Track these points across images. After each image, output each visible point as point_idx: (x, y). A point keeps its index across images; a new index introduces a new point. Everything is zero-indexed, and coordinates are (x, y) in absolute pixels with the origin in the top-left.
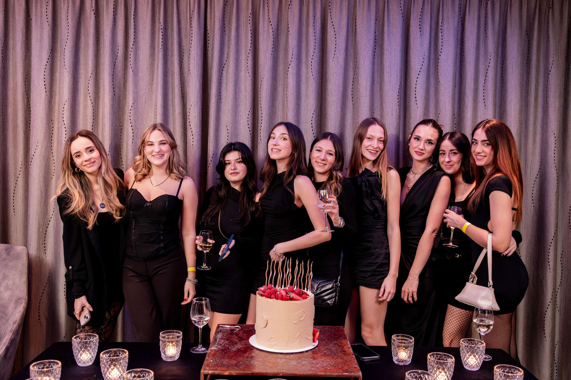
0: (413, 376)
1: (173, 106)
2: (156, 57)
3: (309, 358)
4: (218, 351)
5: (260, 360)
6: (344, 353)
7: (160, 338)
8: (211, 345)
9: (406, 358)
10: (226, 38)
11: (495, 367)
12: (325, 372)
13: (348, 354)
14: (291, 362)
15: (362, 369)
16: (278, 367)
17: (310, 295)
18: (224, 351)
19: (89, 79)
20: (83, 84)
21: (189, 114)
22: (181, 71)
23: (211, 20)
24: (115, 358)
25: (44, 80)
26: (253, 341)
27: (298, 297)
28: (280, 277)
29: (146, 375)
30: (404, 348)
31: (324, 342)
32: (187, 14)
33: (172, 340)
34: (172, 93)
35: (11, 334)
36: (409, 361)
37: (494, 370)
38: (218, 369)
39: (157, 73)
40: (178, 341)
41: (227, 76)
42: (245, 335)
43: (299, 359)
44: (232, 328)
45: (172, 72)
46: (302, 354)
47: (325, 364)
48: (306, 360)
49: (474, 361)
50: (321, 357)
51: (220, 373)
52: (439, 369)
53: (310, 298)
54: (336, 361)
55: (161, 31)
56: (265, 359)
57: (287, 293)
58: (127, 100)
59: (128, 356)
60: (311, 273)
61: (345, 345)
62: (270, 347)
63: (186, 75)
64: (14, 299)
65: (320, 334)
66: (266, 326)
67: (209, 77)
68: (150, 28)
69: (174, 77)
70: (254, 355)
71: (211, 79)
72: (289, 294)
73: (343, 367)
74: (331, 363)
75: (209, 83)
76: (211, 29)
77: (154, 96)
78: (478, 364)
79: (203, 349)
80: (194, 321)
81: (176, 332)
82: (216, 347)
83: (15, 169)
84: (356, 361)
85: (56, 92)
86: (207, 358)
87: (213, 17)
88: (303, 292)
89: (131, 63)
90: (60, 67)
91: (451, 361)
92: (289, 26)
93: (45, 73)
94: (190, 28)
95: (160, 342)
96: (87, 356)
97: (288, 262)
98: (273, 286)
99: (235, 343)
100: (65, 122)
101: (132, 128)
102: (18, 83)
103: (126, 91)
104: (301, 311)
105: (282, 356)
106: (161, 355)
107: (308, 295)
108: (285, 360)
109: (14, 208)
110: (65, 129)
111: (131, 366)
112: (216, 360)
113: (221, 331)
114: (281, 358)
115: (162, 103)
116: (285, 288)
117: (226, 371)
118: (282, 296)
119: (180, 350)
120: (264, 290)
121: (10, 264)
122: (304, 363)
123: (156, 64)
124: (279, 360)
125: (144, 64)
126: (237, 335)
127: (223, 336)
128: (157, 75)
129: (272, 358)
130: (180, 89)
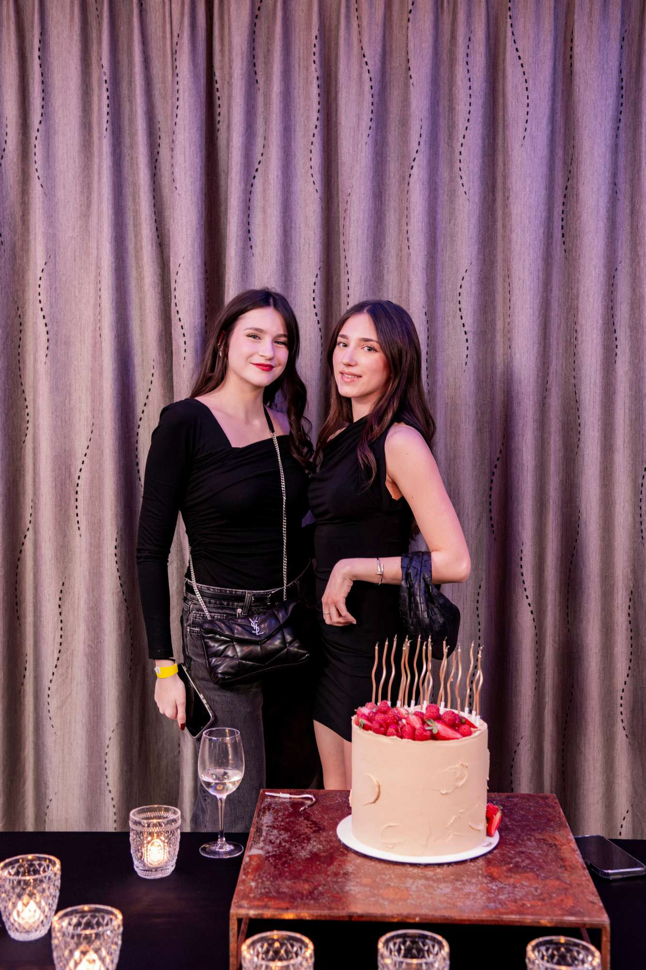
1: (139, 267)
2: (95, 152)
3: (480, 878)
4: (267, 858)
5: (365, 881)
6: (561, 863)
7: (131, 824)
8: (249, 843)
10: (260, 99)
12: (520, 912)
13: (573, 869)
14: (438, 887)
15: (609, 907)
16: (409, 901)
17: (477, 724)
18: (278, 859)
21: (176, 285)
22: (154, 182)
23: (223, 56)
24: (29, 877)
26: (346, 832)
27: (450, 732)
28: (405, 682)
29: (103, 921)
31: (513, 835)
32: (165, 44)
33: (158, 829)
34: (136, 236)
38: (270, 903)
39: (99, 187)
41: (264, 191)
42: (326, 817)
43: (457, 880)
44: (296, 801)
45: (135, 184)
46: (461, 867)
47: (519, 893)
48: (474, 881)
50: (509, 874)
51: (274, 915)
53: (476, 733)
54: (546, 885)
55: (105, 86)
56: (377, 880)
57: (424, 723)
58: (32, 254)
59: (59, 873)
60: (479, 673)
61: (564, 844)
62: (387, 849)
63: (166, 192)
65: (502, 817)
66: (377, 799)
67: (222, 197)
68: (80, 81)
69: (139, 198)
70: (350, 868)
71: (226, 199)
72: (428, 725)
73: (562, 901)
74: (533, 889)
75: (223, 208)
76: (223, 79)
77: (93, 244)
79: (228, 848)
81: (167, 810)
82: (262, 848)
84: (592, 886)
86: (242, 877)
87: (227, 48)
88: (460, 717)
89: (36, 166)
92: (410, 65)
94: (173, 76)
97: (424, 647)
98: (389, 703)
99: (304, 839)
101: (45, 321)
103: (29, 232)
104: (457, 766)
105: (416, 871)
107: (474, 727)
108: (423, 881)
112: (263, 882)
113: (269, 807)
114: (413, 877)
115: (113, 260)
116: (418, 708)
117: (289, 911)
118: (414, 729)
120: (369, 714)
122: (468, 889)
123: (96, 167)
124: (409, 882)
125: (67, 167)
126: (307, 818)
127: (276, 819)
128: (99, 193)
129: (393, 876)
130: (154, 224)
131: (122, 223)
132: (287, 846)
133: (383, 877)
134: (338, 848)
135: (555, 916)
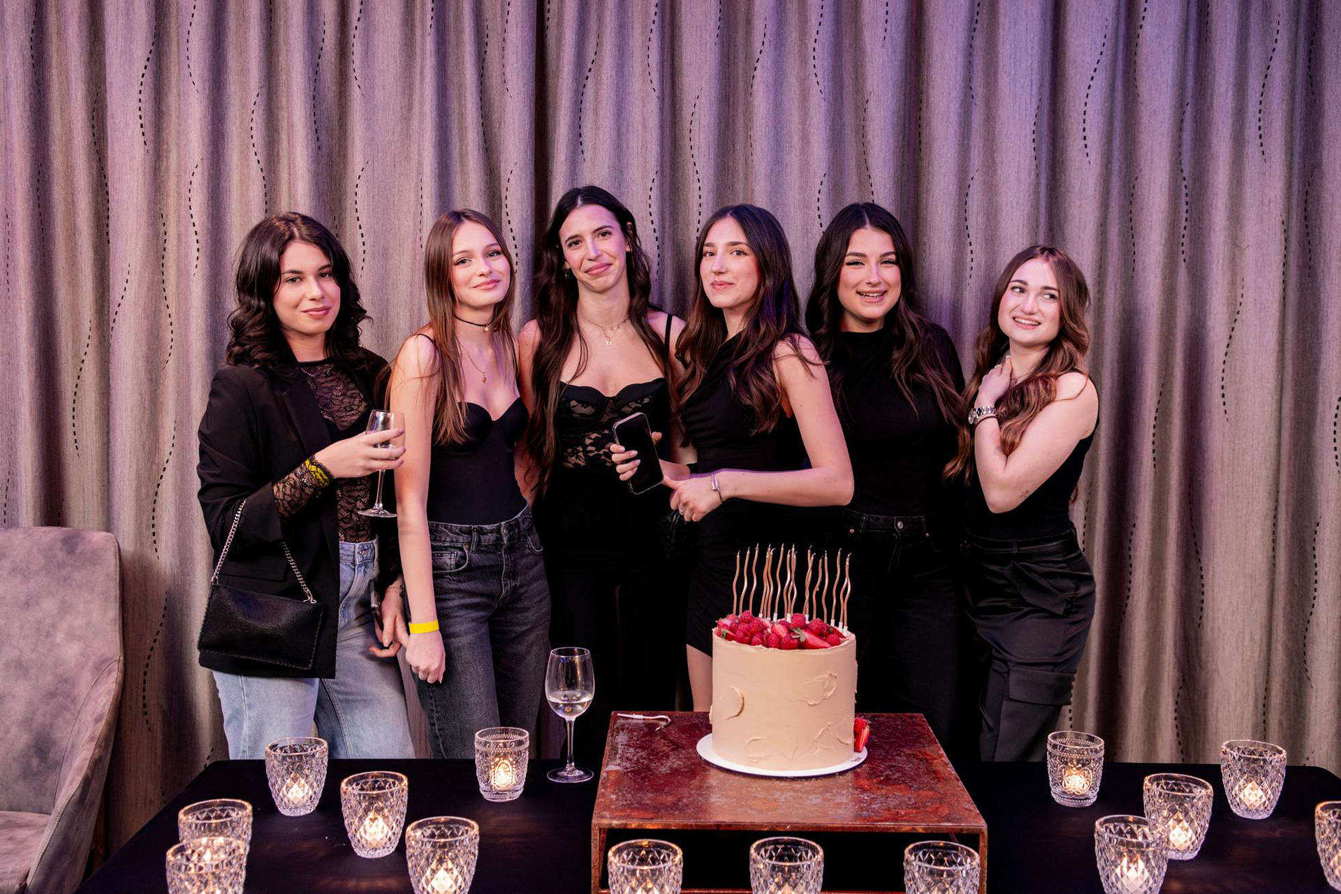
0: (1113, 830)
1: (464, 173)
2: (418, 50)
3: (850, 790)
4: (625, 774)
5: (731, 793)
6: (935, 776)
7: (476, 745)
8: (605, 761)
9: (1086, 790)
11: (1318, 808)
12: (896, 820)
13: (947, 780)
14: (808, 799)
16: (778, 811)
17: (845, 634)
18: (639, 774)
19: (253, 107)
20: (238, 123)
21: (507, 193)
22: (481, 84)
24: (375, 792)
25: (140, 113)
26: (706, 748)
27: (818, 641)
28: (767, 592)
29: (458, 832)
30: (1080, 765)
31: (881, 751)
33: (505, 750)
34: (461, 141)
35: (93, 745)
36: (1093, 797)
37: (1316, 815)
38: (633, 815)
39: (422, 88)
40: (519, 754)
41: (597, 91)
42: (684, 736)
43: (827, 792)
44: (650, 722)
45: (461, 86)
46: (831, 780)
47: (892, 803)
48: (845, 792)
49: (1259, 796)
50: (880, 786)
51: (638, 825)
52: (1174, 811)
53: (845, 643)
54: (919, 795)
56: (744, 792)
57: (790, 631)
58: (348, 159)
59: (406, 789)
60: (847, 581)
61: (936, 759)
62: (751, 764)
63: (495, 93)
64: (90, 664)
65: (871, 733)
66: (741, 713)
67: (550, 99)
69: (465, 100)
70: (712, 782)
72: (795, 634)
73: (937, 808)
74: (906, 799)
75: (551, 111)
77: (414, 149)
78: (1267, 803)
79: (578, 773)
80: (553, 703)
81: (514, 733)
82: (619, 765)
83: (76, 341)
84: (967, 795)
85: (170, 143)
86: (601, 790)
88: (828, 629)
89: (355, 66)
90: (179, 80)
91: (1203, 794)
93: (140, 96)
95: (477, 756)
96: (303, 791)
97: (788, 556)
98: (752, 614)
99: (663, 756)
100: (195, 220)
101: (360, 232)
102: (75, 122)
103: (347, 137)
104: (826, 676)
105: (783, 784)
106: (478, 787)
107: (843, 637)
108: (792, 793)
109: (75, 437)
110: (196, 237)
111: (415, 813)
112: (623, 795)
113: (622, 728)
114: (782, 790)
115: (436, 166)
116: (783, 619)
117: (654, 821)
118: (780, 637)
119: (525, 776)
120: (730, 624)
121: (78, 576)
122: (838, 800)
123: (418, 67)
124: (777, 794)
125: (388, 66)
126: (664, 736)
127: (631, 738)
128: (422, 96)
129: (759, 789)
130: (480, 129)
131: (447, 126)
132: (646, 762)
133: (749, 789)
134: (699, 764)
135: (932, 822)
